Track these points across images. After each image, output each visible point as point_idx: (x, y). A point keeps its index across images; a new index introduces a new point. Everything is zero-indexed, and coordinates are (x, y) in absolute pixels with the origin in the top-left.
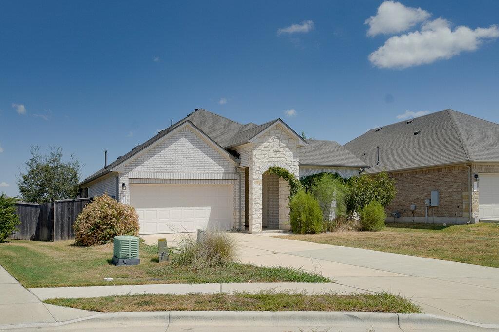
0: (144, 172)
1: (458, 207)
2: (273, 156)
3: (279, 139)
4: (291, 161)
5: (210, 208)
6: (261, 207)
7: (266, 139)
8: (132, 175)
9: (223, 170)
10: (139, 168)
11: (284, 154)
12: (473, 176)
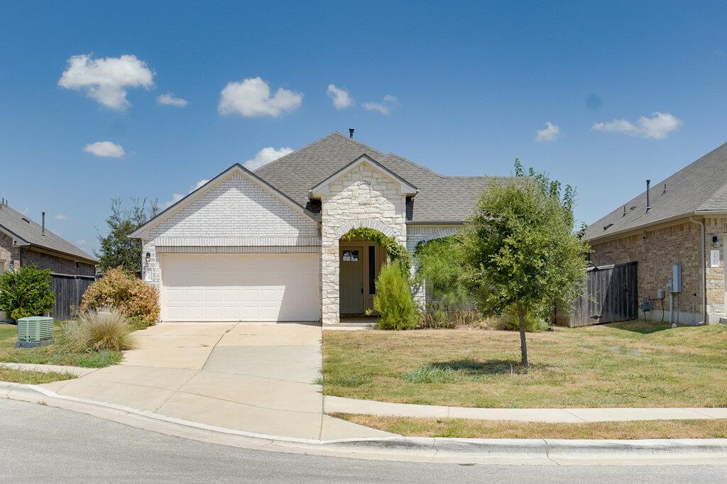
0: (177, 237)
1: (695, 295)
2: (357, 211)
3: (369, 184)
4: (392, 218)
5: (284, 287)
6: (337, 287)
7: (344, 187)
8: (160, 241)
9: (298, 232)
10: (170, 233)
11: (378, 208)
12: (709, 239)
